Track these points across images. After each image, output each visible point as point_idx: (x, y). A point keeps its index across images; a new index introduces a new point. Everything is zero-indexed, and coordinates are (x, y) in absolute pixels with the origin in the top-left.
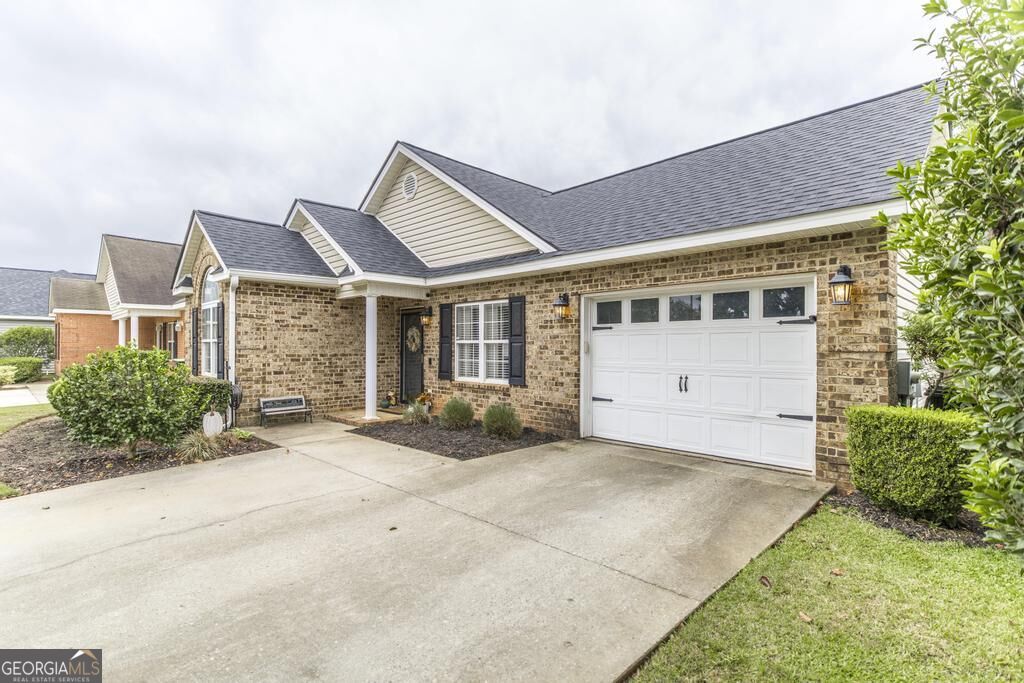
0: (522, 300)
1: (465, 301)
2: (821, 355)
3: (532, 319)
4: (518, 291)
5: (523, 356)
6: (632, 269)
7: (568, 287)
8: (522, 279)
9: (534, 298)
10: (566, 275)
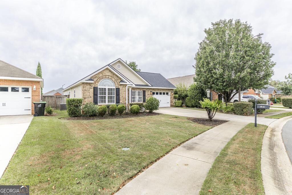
0: (145, 91)
1: (134, 90)
2: (171, 98)
3: (146, 94)
4: (144, 90)
5: (145, 99)
6: (158, 89)
7: (151, 90)
8: (145, 88)
9: (147, 91)
10: (151, 89)
